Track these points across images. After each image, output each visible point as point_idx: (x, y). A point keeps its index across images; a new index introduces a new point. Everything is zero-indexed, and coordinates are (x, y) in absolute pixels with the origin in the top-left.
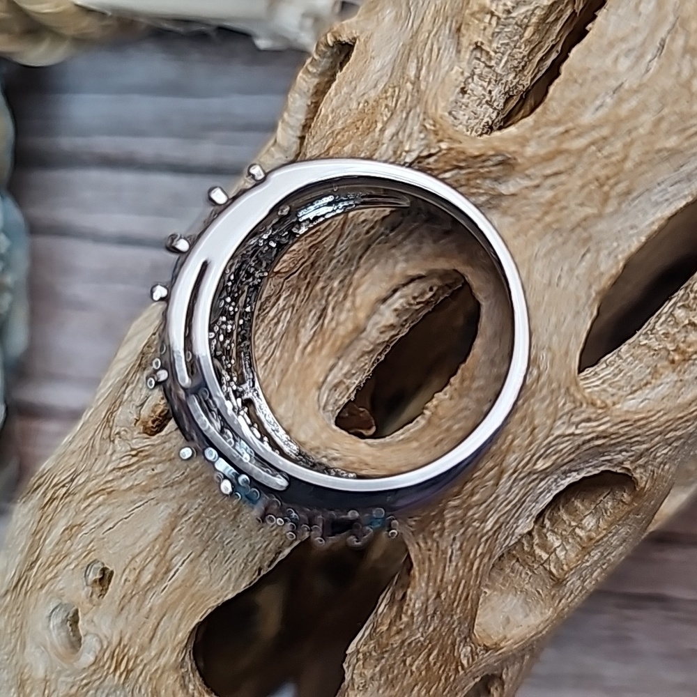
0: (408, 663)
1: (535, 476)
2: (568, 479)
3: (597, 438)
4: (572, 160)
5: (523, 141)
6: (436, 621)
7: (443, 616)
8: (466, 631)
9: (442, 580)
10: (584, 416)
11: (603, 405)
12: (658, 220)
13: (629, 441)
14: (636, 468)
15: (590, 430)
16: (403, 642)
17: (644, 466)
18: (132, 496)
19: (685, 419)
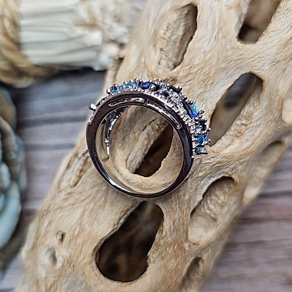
0: (167, 250)
1: (199, 179)
2: (211, 180)
3: (217, 163)
4: (194, 76)
5: (178, 72)
6: (175, 233)
7: (177, 231)
8: (185, 237)
9: (174, 218)
10: (211, 156)
11: (217, 152)
12: (224, 91)
13: (228, 164)
14: (232, 174)
15: (214, 161)
16: (165, 242)
17: (235, 173)
18: (70, 207)
19: (245, 154)
